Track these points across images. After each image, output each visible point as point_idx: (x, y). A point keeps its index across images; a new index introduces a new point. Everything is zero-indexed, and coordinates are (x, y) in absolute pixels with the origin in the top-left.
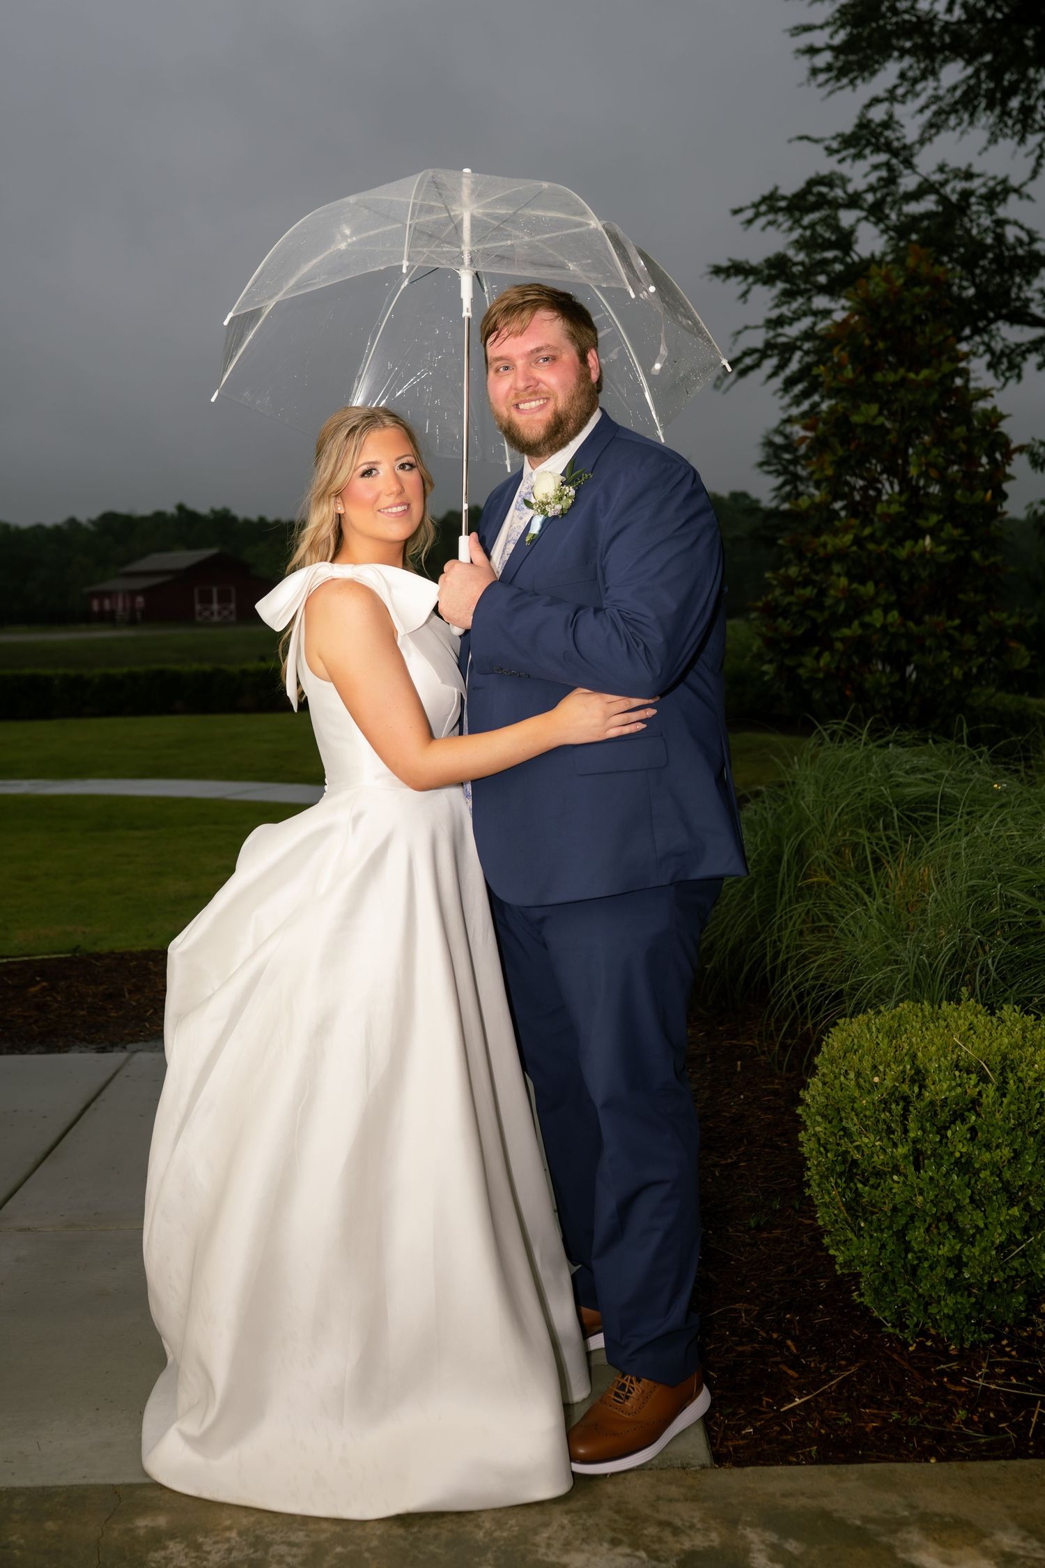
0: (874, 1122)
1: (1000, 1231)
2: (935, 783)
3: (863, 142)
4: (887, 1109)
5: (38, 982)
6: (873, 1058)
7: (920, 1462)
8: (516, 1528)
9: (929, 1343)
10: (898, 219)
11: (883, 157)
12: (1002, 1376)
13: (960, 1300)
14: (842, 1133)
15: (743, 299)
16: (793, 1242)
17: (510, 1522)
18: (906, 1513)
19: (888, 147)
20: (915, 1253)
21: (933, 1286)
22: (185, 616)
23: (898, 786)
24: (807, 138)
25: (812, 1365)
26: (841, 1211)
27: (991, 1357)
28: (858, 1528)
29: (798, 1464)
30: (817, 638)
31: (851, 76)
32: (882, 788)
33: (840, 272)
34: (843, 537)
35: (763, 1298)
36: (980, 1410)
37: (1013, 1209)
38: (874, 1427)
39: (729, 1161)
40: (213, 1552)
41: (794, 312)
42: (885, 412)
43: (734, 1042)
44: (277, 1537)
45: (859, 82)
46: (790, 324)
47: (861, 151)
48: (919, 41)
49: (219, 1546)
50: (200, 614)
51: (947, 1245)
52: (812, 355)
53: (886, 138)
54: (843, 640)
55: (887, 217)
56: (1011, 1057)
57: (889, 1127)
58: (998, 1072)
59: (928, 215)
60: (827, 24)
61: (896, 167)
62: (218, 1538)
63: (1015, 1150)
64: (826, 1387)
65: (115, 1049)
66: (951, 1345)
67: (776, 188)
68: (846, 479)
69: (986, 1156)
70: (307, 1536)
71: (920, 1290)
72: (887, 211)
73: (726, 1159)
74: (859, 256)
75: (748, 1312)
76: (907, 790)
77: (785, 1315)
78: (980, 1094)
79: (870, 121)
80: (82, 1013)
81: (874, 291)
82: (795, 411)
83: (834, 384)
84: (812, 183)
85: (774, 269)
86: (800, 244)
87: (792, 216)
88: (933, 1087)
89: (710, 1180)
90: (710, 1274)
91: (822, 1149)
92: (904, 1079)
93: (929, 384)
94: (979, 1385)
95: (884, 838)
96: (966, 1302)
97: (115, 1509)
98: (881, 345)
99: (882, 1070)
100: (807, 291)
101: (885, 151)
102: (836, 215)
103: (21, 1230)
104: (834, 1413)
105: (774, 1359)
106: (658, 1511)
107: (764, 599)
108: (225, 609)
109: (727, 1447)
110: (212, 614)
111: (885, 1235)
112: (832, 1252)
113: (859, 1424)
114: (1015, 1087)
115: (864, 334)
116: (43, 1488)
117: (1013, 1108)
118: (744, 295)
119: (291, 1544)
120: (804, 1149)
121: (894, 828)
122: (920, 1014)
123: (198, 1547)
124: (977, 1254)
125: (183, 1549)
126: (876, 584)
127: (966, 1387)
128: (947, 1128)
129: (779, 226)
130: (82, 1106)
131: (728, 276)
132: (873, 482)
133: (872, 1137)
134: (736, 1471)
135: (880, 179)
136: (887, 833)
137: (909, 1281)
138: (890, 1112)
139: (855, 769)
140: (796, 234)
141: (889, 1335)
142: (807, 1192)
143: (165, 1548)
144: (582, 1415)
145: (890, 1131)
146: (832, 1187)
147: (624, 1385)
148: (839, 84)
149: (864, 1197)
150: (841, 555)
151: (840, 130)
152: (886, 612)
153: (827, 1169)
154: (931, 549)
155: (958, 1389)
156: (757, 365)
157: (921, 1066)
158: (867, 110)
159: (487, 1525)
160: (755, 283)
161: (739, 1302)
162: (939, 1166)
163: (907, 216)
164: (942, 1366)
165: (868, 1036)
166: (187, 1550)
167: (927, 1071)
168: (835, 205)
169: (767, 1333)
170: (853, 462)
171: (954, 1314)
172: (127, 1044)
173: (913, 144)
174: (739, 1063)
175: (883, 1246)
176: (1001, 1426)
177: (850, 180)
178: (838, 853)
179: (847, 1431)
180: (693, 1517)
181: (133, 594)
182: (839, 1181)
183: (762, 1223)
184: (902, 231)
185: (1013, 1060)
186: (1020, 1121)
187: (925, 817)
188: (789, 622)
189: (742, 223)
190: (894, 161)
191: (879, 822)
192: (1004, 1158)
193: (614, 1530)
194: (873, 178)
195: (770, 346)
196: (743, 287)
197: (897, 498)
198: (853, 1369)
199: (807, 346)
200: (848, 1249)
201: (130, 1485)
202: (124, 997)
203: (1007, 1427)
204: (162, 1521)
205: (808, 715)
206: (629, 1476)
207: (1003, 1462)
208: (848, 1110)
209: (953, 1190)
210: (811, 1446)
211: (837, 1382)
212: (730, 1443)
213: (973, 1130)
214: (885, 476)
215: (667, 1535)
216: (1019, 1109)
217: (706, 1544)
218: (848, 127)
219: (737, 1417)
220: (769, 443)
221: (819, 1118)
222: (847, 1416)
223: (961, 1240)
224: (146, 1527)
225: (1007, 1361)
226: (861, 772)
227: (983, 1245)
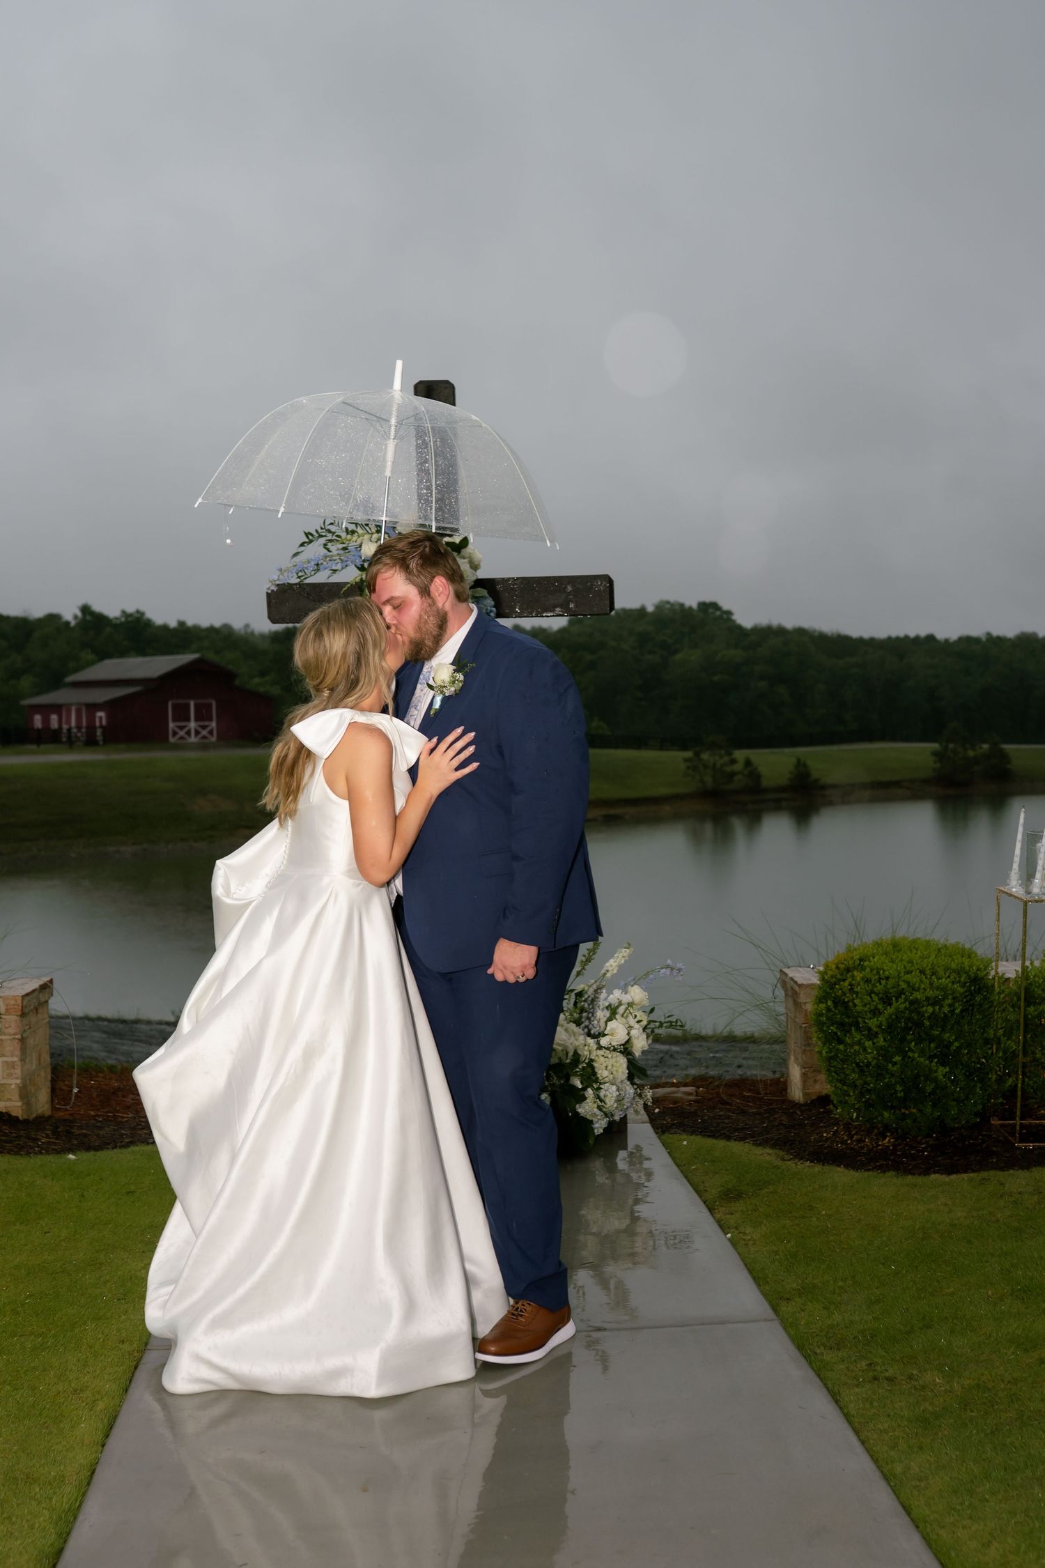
22: (156, 736)
108: (204, 727)
110: (188, 733)
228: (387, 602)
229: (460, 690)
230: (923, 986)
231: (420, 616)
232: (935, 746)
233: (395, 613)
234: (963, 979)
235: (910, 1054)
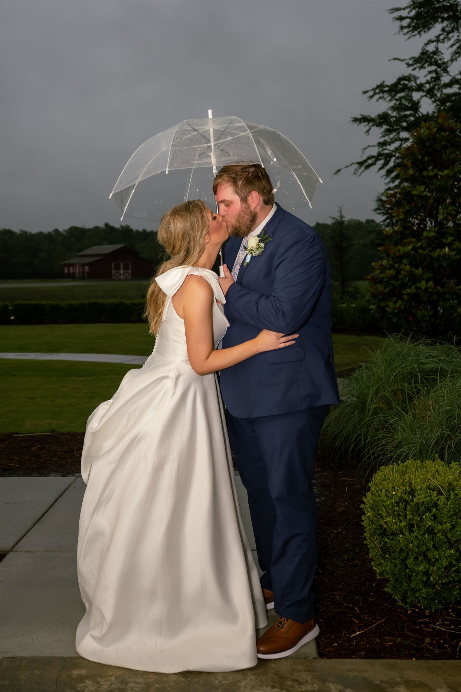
0: (393, 511)
1: (446, 560)
2: (438, 363)
3: (424, 61)
4: (398, 505)
5: (36, 445)
6: (393, 484)
7: (408, 659)
8: (232, 680)
9: (417, 610)
10: (441, 96)
11: (433, 68)
12: (447, 625)
13: (429, 590)
14: (379, 516)
15: (367, 133)
16: (363, 566)
17: (229, 677)
18: (399, 680)
19: (436, 63)
20: (409, 569)
21: (417, 584)
22: (108, 276)
23: (422, 364)
24: (398, 59)
25: (366, 618)
26: (379, 551)
27: (443, 617)
28: (378, 685)
29: (356, 658)
30: (395, 293)
31: (419, 30)
32: (414, 365)
33: (413, 121)
34: (408, 247)
35: (347, 590)
36: (436, 639)
37: (451, 551)
38: (390, 645)
39: (338, 531)
40: (104, 685)
41: (391, 139)
42: (427, 190)
43: (345, 479)
44: (131, 680)
45: (422, 33)
46: (390, 145)
47: (423, 65)
48: (451, 14)
49: (107, 682)
50: (115, 275)
51: (423, 566)
52: (400, 159)
53: (435, 59)
54: (408, 294)
55: (436, 95)
56: (453, 484)
57: (399, 514)
58: (447, 491)
59: (454, 94)
60: (407, 7)
61: (439, 72)
62: (107, 679)
63: (452, 525)
64: (370, 627)
65: (69, 475)
66: (426, 611)
67: (384, 82)
68: (410, 220)
69: (440, 527)
70: (144, 680)
71: (412, 586)
72: (436, 92)
73: (337, 530)
74: (422, 114)
75: (340, 595)
76: (425, 366)
77: (356, 597)
78: (438, 500)
79: (427, 51)
80: (55, 459)
81: (423, 134)
82: (392, 185)
83: (404, 176)
84: (400, 79)
85: (382, 119)
86: (394, 108)
87: (391, 95)
88: (418, 497)
89: (329, 539)
90: (325, 579)
91: (371, 523)
92: (406, 493)
93: (448, 176)
94: (437, 628)
95: (414, 388)
96: (431, 591)
97: (64, 666)
98: (426, 159)
99: (397, 489)
100: (397, 129)
101: (434, 65)
102: (411, 94)
103: (27, 552)
104: (373, 638)
105: (349, 615)
106: (293, 675)
107: (371, 274)
108: (126, 272)
109: (325, 651)
110: (120, 275)
111: (397, 561)
112: (374, 568)
113: (383, 643)
114: (453, 498)
115: (418, 154)
116: (34, 657)
117: (452, 506)
118: (368, 131)
119: (137, 683)
120: (364, 523)
121: (418, 384)
122: (415, 465)
123: (98, 683)
124: (435, 570)
125: (92, 683)
126: (423, 269)
127: (431, 629)
128: (423, 515)
129: (385, 99)
130: (54, 500)
131: (360, 123)
132: (422, 221)
133: (391, 518)
134: (328, 661)
135: (432, 78)
136: (415, 385)
137: (407, 581)
138: (399, 507)
139: (404, 356)
140: (392, 103)
141: (400, 606)
142: (365, 542)
143: (84, 682)
144: (263, 633)
145: (399, 515)
146: (375, 540)
147: (281, 622)
148: (414, 34)
149: (388, 544)
150: (406, 255)
151: (413, 56)
152: (427, 282)
153: (373, 532)
154: (448, 253)
155: (428, 630)
156: (374, 164)
157: (414, 488)
158: (426, 46)
159: (220, 678)
160: (373, 126)
161: (336, 591)
162: (419, 531)
163: (445, 94)
164: (422, 620)
165: (392, 474)
166: (93, 684)
167: (416, 490)
168: (411, 89)
169: (347, 604)
170: (413, 212)
171: (426, 597)
172: (75, 473)
173: (448, 61)
174: (347, 488)
175: (396, 566)
176: (445, 646)
177: (418, 78)
178: (395, 394)
179: (378, 646)
180: (307, 678)
181: (84, 265)
182: (378, 537)
183: (350, 558)
184: (443, 101)
185: (454, 486)
186: (455, 512)
187: (433, 378)
188: (382, 286)
189: (368, 98)
190: (439, 69)
191: (412, 380)
192: (448, 528)
193: (273, 682)
194: (429, 78)
195: (380, 154)
196: (368, 128)
197: (433, 229)
198: (383, 620)
199: (397, 155)
200: (381, 568)
201: (70, 657)
202: (74, 452)
203: (448, 646)
204: (83, 672)
205: (384, 331)
206: (282, 661)
207: (444, 661)
208: (382, 506)
209: (425, 542)
210: (362, 652)
211: (376, 625)
212: (327, 649)
213: (434, 516)
214: (428, 219)
215: (296, 685)
216: (455, 507)
217: (312, 689)
218: (417, 54)
219: (331, 639)
220: (380, 200)
221: (369, 510)
222: (378, 640)
223: (429, 564)
224: (77, 674)
225: (450, 619)
226: (406, 357)
227: (438, 566)
228: (222, 202)
229: (262, 253)
231: (240, 214)
233: (226, 208)
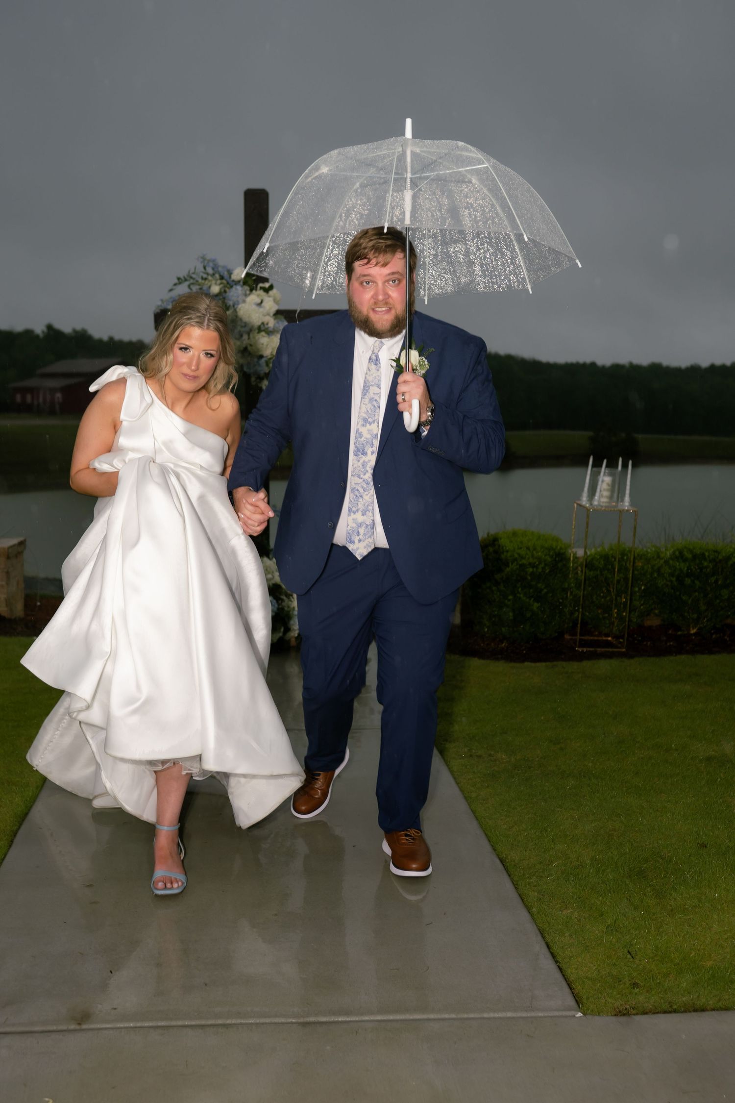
181: (53, 390)
230: (527, 556)
232: (590, 434)
234: (551, 553)
235: (518, 595)
